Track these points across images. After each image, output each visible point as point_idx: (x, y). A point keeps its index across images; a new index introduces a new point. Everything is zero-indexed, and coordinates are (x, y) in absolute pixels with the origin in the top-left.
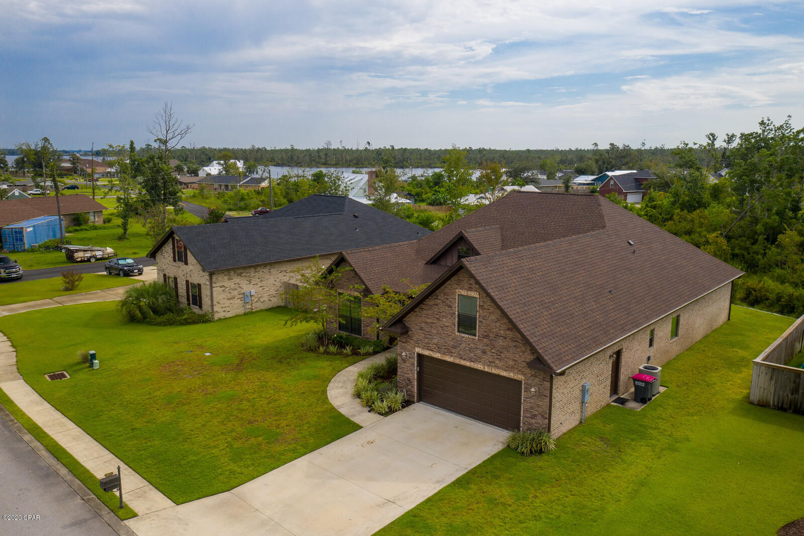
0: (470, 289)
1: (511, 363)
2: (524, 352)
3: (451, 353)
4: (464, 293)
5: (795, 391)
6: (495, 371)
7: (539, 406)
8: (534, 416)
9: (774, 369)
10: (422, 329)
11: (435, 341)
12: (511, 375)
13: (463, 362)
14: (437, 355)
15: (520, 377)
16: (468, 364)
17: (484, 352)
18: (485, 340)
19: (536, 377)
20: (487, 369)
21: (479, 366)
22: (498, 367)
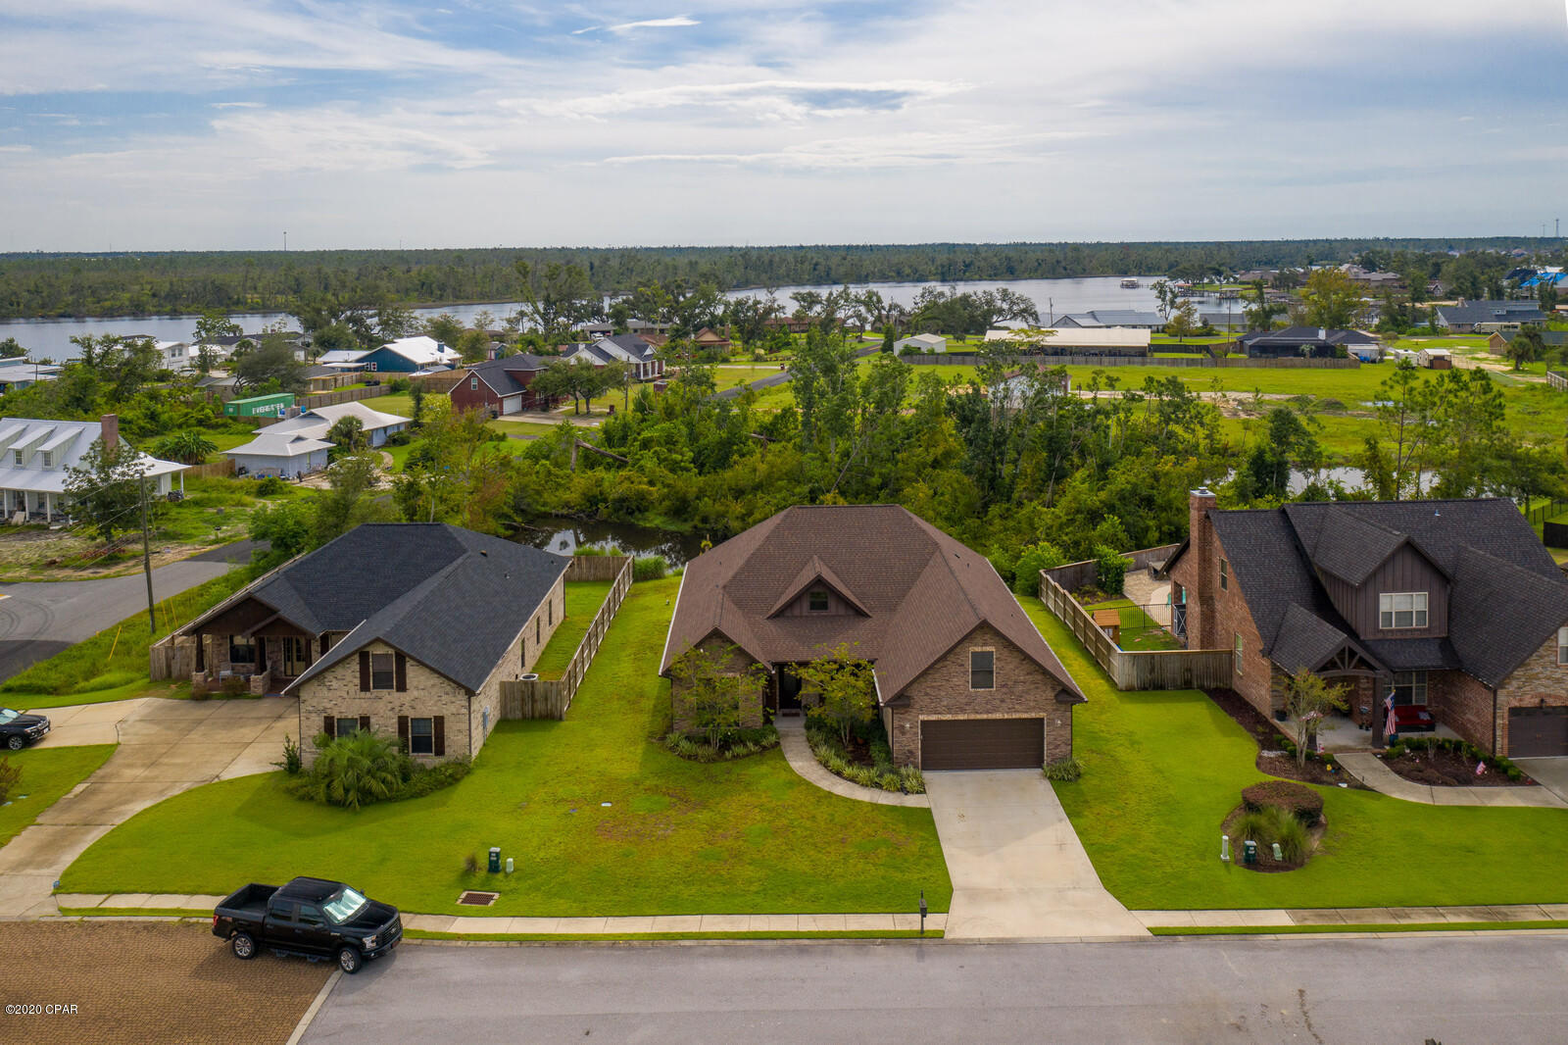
0: (985, 644)
1: (1032, 704)
2: (1044, 691)
3: (963, 711)
4: (978, 649)
5: (1152, 670)
6: (1015, 716)
7: (1061, 736)
8: (1057, 747)
9: (1135, 656)
10: (927, 694)
11: (945, 703)
12: (1033, 715)
13: (979, 717)
14: (949, 717)
15: (1042, 715)
16: (985, 716)
17: (1002, 701)
18: (1004, 690)
19: (1057, 710)
20: (1006, 716)
21: (998, 716)
22: (1017, 711)
